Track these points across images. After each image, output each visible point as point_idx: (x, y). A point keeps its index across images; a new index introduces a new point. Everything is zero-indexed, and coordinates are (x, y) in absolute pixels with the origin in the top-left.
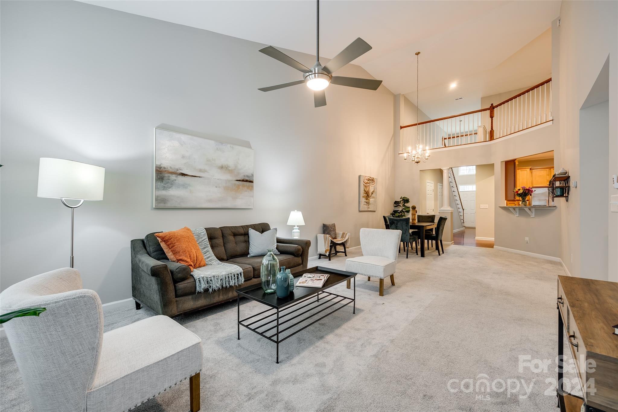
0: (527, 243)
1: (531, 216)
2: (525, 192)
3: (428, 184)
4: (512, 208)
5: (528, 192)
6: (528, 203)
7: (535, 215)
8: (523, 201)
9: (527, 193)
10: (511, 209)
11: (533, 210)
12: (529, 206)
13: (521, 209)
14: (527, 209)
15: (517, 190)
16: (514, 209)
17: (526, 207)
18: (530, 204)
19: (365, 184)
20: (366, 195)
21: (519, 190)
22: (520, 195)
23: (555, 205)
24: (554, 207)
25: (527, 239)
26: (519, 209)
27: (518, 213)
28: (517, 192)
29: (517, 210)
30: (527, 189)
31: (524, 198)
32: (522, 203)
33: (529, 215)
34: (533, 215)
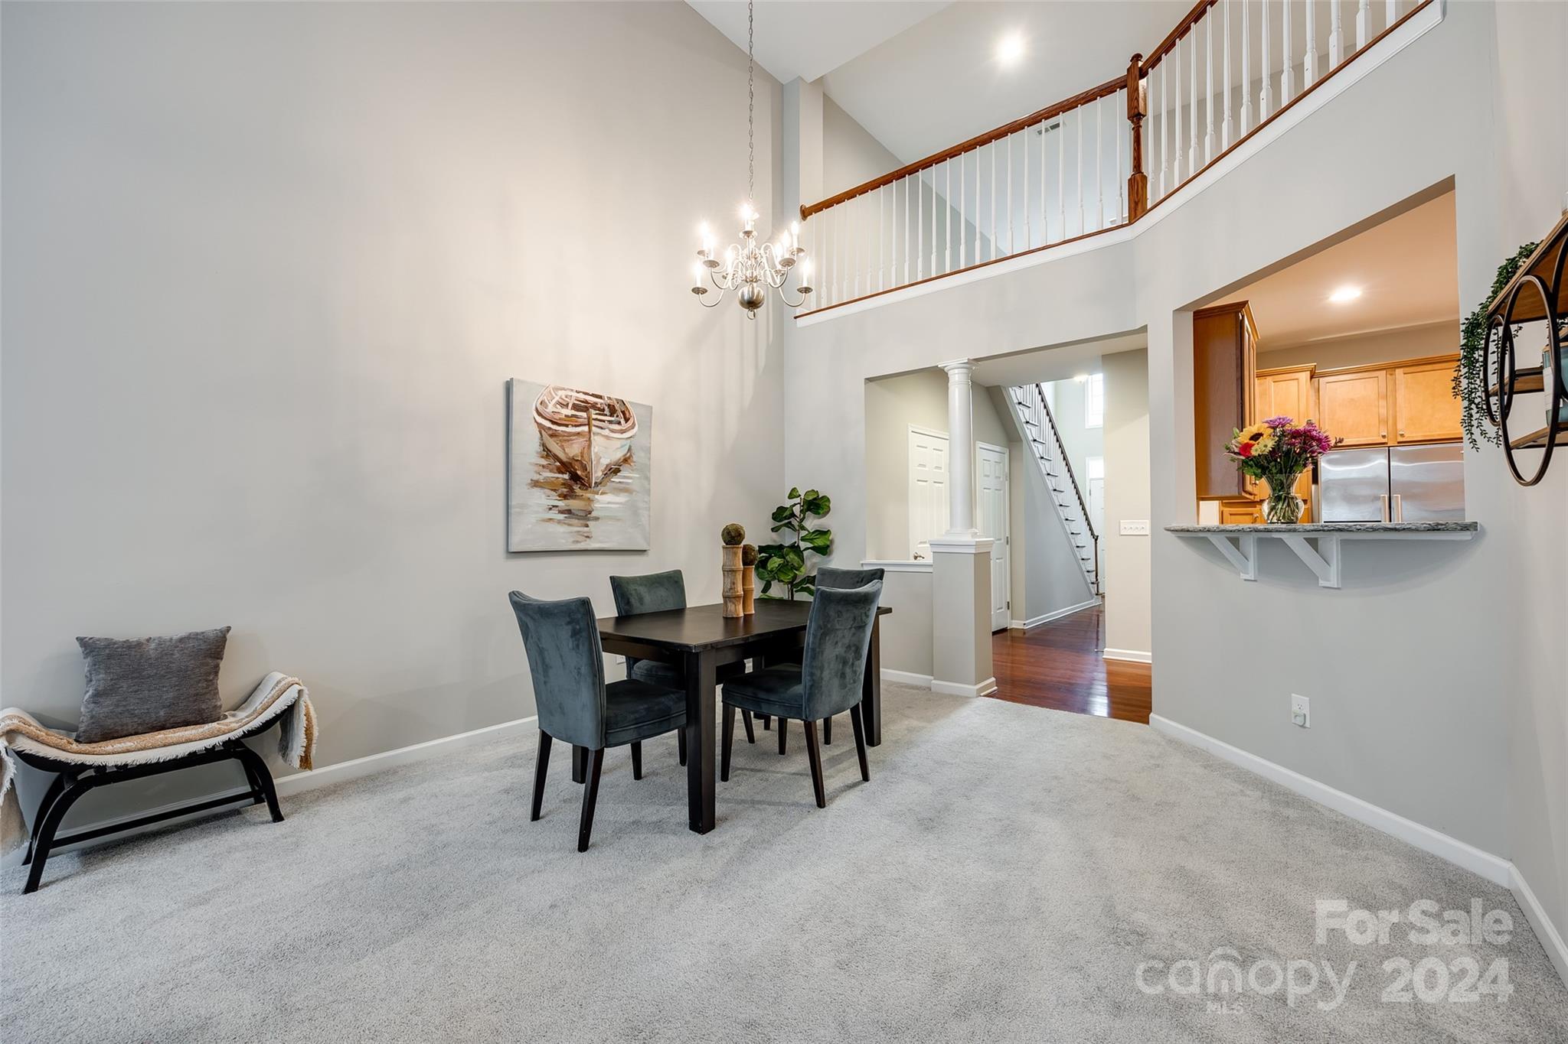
0: (1303, 726)
1: (1322, 583)
2: (1289, 451)
3: (914, 440)
4: (1223, 536)
5: (1304, 450)
6: (1302, 510)
7: (1345, 575)
8: (1278, 499)
9: (1300, 454)
10: (1221, 543)
11: (1332, 545)
12: (1308, 526)
13: (1267, 541)
14: (1296, 543)
15: (1247, 441)
16: (1235, 542)
17: (1295, 530)
18: (1312, 517)
19: (548, 424)
20: (566, 476)
21: (1256, 437)
22: (1262, 466)
23: (1468, 520)
24: (1466, 528)
25: (1300, 703)
26: (1260, 541)
27: (1251, 564)
28: (1245, 448)
29: (1250, 545)
30: (1296, 434)
31: (1282, 484)
32: (1272, 509)
33: (1309, 577)
34: (1332, 575)
